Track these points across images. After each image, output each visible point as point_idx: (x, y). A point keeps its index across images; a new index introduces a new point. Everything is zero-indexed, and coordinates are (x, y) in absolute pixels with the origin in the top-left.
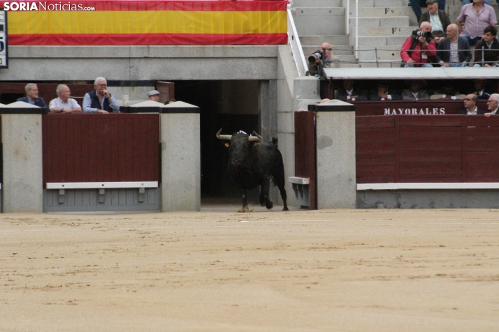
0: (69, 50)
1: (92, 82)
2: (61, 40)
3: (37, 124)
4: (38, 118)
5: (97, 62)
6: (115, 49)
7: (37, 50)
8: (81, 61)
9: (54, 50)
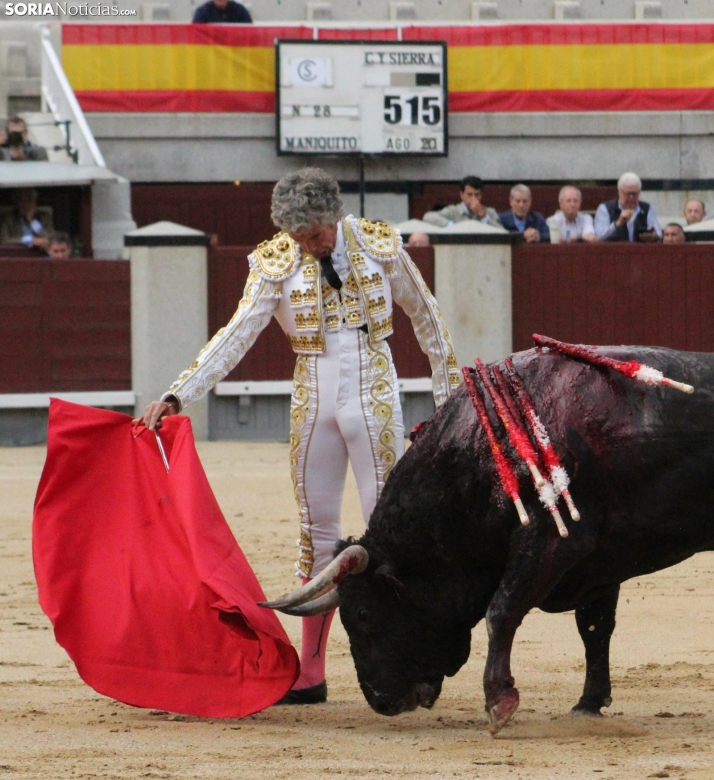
0: (565, 120)
1: (614, 182)
2: (549, 102)
3: (503, 264)
4: (504, 253)
5: (618, 143)
6: (651, 117)
7: (502, 121)
8: (585, 143)
9: (536, 120)
